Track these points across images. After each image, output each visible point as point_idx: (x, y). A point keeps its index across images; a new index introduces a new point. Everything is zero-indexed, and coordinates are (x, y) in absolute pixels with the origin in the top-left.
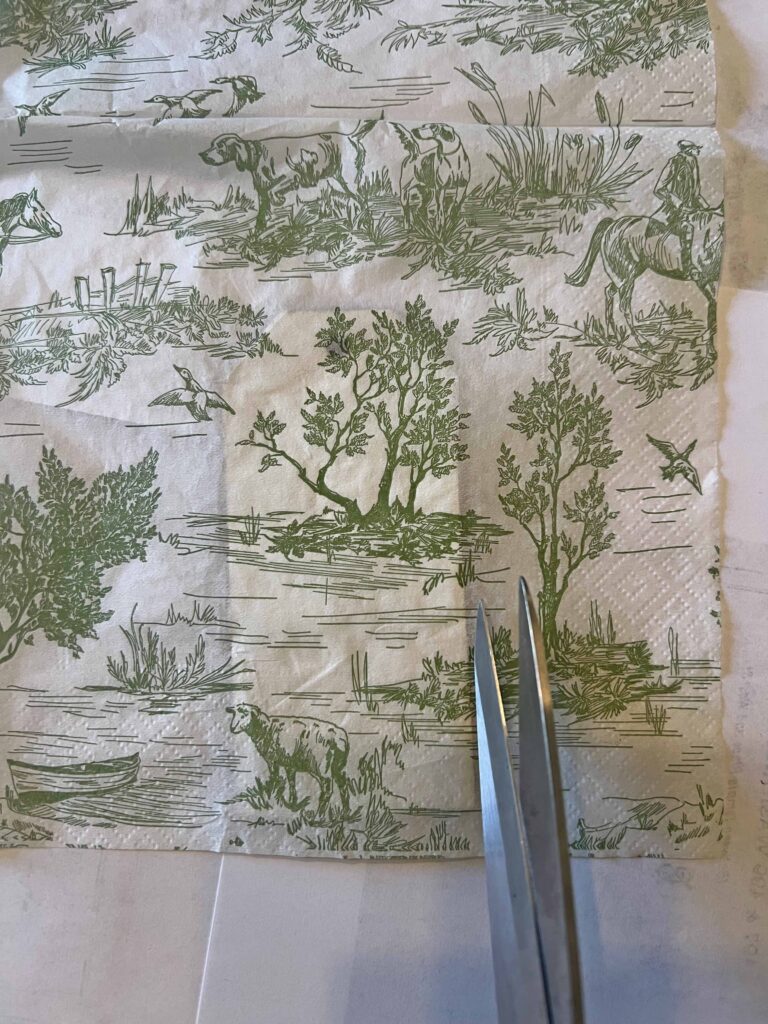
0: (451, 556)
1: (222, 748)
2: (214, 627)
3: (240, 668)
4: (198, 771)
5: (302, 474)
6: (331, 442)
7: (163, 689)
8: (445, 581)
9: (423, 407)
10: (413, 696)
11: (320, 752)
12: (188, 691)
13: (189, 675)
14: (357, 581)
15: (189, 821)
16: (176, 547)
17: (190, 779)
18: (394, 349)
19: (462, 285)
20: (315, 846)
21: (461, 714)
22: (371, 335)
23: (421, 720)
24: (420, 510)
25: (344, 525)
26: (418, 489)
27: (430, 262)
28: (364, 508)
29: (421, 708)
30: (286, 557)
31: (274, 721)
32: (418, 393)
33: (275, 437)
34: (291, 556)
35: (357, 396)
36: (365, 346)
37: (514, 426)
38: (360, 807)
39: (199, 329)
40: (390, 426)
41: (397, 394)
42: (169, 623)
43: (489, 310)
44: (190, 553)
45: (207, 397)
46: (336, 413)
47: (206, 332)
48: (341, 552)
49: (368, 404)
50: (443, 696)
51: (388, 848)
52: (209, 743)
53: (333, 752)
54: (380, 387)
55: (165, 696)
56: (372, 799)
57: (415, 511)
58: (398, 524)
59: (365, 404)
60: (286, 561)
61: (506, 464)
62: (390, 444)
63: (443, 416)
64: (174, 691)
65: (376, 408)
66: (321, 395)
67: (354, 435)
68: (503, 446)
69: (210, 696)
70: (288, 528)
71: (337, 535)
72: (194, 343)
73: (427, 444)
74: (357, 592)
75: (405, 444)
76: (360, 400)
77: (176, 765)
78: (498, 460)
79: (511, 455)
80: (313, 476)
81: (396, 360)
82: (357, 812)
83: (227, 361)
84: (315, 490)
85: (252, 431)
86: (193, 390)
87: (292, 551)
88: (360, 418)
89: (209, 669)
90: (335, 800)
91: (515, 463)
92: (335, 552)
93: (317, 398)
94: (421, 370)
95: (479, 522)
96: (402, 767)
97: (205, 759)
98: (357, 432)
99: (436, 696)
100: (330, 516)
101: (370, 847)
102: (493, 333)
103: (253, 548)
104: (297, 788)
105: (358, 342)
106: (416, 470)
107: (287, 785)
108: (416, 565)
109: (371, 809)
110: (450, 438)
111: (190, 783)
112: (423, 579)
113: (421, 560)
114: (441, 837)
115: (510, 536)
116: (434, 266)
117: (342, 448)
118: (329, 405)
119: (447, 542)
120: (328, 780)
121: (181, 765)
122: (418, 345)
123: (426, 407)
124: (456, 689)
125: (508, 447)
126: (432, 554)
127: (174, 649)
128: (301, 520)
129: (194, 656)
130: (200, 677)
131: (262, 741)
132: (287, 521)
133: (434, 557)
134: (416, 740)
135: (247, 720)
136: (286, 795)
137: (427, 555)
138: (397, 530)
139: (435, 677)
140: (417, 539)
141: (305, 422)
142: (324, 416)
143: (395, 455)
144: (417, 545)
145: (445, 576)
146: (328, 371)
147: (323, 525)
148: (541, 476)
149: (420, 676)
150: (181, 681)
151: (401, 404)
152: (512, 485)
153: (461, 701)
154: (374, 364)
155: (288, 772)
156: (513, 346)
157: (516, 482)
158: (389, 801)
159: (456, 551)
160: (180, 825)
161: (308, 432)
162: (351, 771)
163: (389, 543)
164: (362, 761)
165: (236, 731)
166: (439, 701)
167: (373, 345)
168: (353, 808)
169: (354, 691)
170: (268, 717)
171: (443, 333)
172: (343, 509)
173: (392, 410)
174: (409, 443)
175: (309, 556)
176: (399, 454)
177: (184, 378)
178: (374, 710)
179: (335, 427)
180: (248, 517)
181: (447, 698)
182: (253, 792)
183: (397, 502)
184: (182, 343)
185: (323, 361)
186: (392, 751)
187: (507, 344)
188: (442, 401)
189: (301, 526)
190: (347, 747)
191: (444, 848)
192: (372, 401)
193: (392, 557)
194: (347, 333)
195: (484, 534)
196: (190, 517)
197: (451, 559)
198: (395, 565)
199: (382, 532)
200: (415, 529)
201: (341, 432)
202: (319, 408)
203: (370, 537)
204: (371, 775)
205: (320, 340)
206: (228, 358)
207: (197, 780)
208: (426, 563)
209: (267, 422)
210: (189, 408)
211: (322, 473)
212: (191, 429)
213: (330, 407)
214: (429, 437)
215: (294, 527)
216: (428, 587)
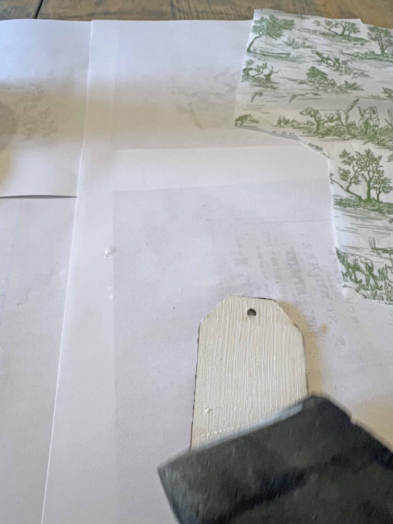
6: (349, 181)
11: (363, 266)
22: (355, 157)
36: (355, 159)
41: (367, 172)
76: (356, 172)
90: (372, 282)
120: (368, 275)
136: (353, 277)
162: (375, 272)
175: (348, 208)
190: (372, 265)
192: (360, 173)
211: (348, 188)
214: (379, 183)
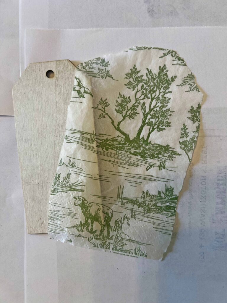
0: (158, 159)
1: (70, 210)
2: (74, 169)
3: (81, 184)
4: (61, 216)
5: (113, 123)
7: (54, 186)
8: (154, 167)
9: (158, 106)
10: (137, 203)
12: (62, 189)
13: (63, 184)
14: (125, 162)
15: (55, 231)
16: (66, 140)
17: (58, 217)
18: (152, 84)
19: (181, 64)
20: (96, 246)
21: (151, 212)
23: (138, 211)
24: (150, 142)
25: (123, 142)
26: (151, 135)
27: (171, 53)
28: (131, 138)
29: (139, 208)
30: (103, 150)
31: (89, 203)
32: (157, 101)
33: (105, 108)
34: (104, 150)
35: (136, 98)
37: (189, 118)
38: (113, 236)
39: (85, 65)
40: (145, 111)
42: (60, 165)
43: (189, 75)
44: (70, 142)
45: (85, 90)
46: (128, 103)
47: (88, 66)
48: (121, 151)
49: (139, 102)
50: (147, 205)
51: (120, 251)
52: (66, 207)
53: (107, 216)
54: (145, 97)
55: (54, 189)
56: (117, 234)
57: (149, 142)
58: (142, 145)
59: (138, 102)
60: (102, 151)
61: (184, 131)
62: (144, 118)
63: (165, 111)
64: (57, 188)
65: (142, 104)
66: (124, 96)
67: (132, 112)
68: (184, 124)
69: (69, 192)
70: (105, 140)
71: (120, 145)
72: (83, 69)
73: (157, 119)
74: (124, 166)
75: (149, 118)
77: (54, 212)
78: (181, 129)
79: (186, 128)
80: (116, 124)
81: (152, 88)
82: (112, 237)
83: (94, 78)
84: (116, 129)
85: (98, 104)
86: (80, 86)
87: (105, 148)
88: (136, 106)
89: (70, 183)
91: (187, 131)
92: (119, 151)
93: (122, 97)
94: (160, 93)
95: (170, 149)
96: (129, 225)
97: (64, 212)
98: (134, 111)
99: (144, 204)
100: (119, 138)
101: (114, 249)
102: (188, 83)
103: (92, 145)
104: (93, 226)
105: (140, 79)
106: (152, 128)
107: (90, 225)
108: (146, 160)
109: (117, 237)
110: (166, 119)
111: (57, 219)
112: (147, 165)
113: (147, 159)
114: (138, 251)
115: (181, 156)
116: (172, 55)
117: (128, 116)
118: (126, 100)
119: (158, 154)
121: (56, 213)
122: (161, 84)
123: (159, 106)
124: (152, 203)
125: (186, 125)
126: (151, 157)
127: (60, 174)
128: (109, 138)
129: (66, 177)
130: (67, 184)
131: (84, 210)
132: (105, 137)
133: (152, 158)
134: (135, 218)
135: (81, 202)
137: (150, 157)
138: (141, 147)
139: (145, 198)
140: (147, 151)
141: (117, 105)
142: (123, 103)
143: (145, 121)
144: (147, 153)
145: (155, 165)
146: (127, 88)
147: (117, 141)
148: (196, 137)
149: (140, 197)
150: (60, 185)
151: (151, 104)
152: (185, 139)
153: (152, 208)
154: (144, 88)
155: (91, 221)
156: (194, 89)
157: (187, 138)
158: (123, 236)
159: (160, 158)
160: (52, 231)
161: (117, 108)
163: (138, 151)
164: (116, 221)
165: (76, 205)
166: (145, 206)
167: (145, 81)
168: (111, 235)
169: (118, 198)
170: (88, 202)
171: (170, 80)
172: (124, 137)
173: (147, 105)
174: (151, 118)
176: (147, 121)
177: (78, 82)
178: (123, 205)
179: (126, 108)
180: (92, 134)
181: (148, 206)
182: (79, 226)
183: (143, 138)
184: (79, 69)
185: (127, 84)
186: (127, 220)
187: (192, 88)
188: (165, 105)
189: (109, 140)
191: (138, 255)
193: (138, 156)
194: (136, 76)
195: (171, 154)
196: (72, 130)
197: (158, 160)
198: (138, 159)
199: (136, 147)
200: (147, 148)
201: (128, 110)
202: (122, 100)
203: (131, 148)
204: (118, 226)
205: (127, 76)
206: (94, 77)
207: (60, 218)
208: (149, 160)
209: (104, 102)
210: (78, 92)
212: (77, 100)
213: (126, 101)
215: (107, 140)
216: (148, 168)
